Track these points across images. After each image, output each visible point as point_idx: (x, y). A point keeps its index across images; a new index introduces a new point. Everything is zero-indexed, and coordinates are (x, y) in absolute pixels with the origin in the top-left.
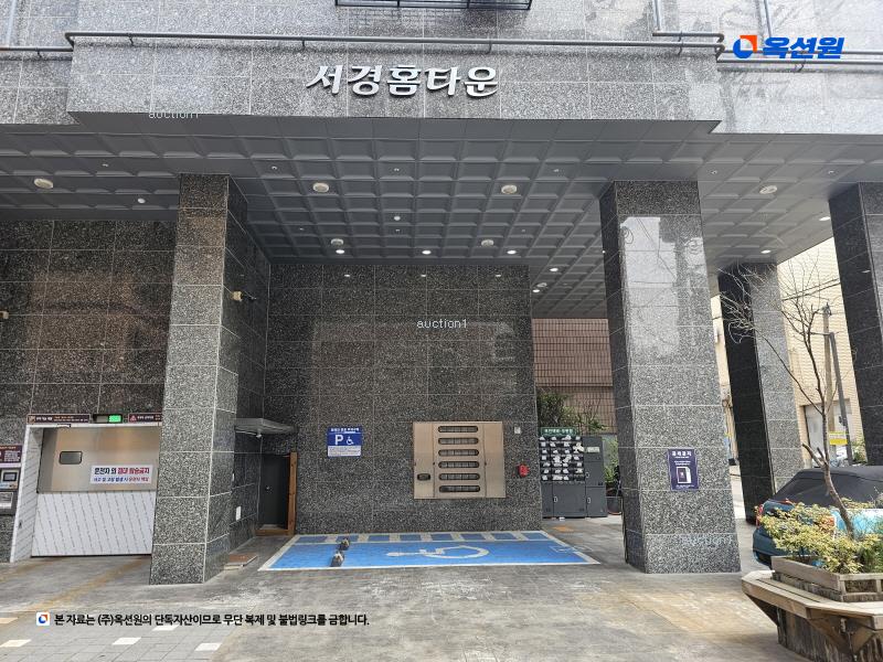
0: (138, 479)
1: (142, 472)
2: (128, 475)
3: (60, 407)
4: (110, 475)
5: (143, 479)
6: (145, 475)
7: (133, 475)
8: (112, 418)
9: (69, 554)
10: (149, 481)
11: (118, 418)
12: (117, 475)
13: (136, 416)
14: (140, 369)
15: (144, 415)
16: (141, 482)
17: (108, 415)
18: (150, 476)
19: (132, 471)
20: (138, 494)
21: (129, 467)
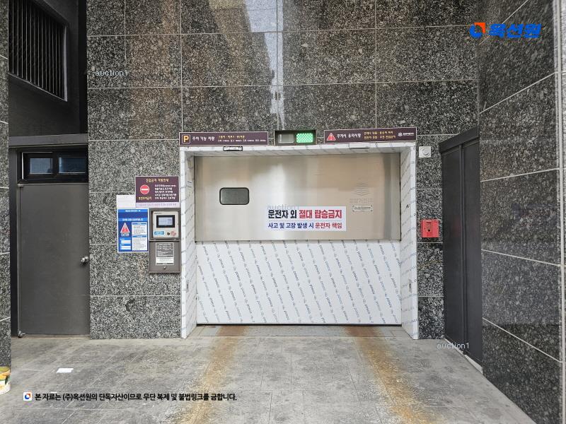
0: (328, 225)
1: (332, 216)
2: (314, 220)
3: (224, 122)
4: (289, 220)
5: (335, 225)
6: (337, 220)
7: (321, 220)
8: (301, 138)
9: (245, 322)
10: (344, 228)
11: (308, 137)
12: (298, 220)
13: (335, 135)
14: (334, 62)
15: (347, 133)
16: (332, 229)
17: (295, 133)
18: (343, 221)
19: (319, 214)
20: (329, 245)
21: (314, 209)
